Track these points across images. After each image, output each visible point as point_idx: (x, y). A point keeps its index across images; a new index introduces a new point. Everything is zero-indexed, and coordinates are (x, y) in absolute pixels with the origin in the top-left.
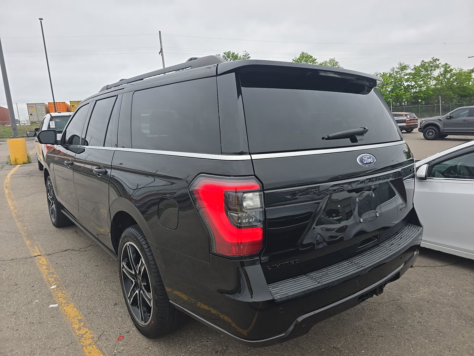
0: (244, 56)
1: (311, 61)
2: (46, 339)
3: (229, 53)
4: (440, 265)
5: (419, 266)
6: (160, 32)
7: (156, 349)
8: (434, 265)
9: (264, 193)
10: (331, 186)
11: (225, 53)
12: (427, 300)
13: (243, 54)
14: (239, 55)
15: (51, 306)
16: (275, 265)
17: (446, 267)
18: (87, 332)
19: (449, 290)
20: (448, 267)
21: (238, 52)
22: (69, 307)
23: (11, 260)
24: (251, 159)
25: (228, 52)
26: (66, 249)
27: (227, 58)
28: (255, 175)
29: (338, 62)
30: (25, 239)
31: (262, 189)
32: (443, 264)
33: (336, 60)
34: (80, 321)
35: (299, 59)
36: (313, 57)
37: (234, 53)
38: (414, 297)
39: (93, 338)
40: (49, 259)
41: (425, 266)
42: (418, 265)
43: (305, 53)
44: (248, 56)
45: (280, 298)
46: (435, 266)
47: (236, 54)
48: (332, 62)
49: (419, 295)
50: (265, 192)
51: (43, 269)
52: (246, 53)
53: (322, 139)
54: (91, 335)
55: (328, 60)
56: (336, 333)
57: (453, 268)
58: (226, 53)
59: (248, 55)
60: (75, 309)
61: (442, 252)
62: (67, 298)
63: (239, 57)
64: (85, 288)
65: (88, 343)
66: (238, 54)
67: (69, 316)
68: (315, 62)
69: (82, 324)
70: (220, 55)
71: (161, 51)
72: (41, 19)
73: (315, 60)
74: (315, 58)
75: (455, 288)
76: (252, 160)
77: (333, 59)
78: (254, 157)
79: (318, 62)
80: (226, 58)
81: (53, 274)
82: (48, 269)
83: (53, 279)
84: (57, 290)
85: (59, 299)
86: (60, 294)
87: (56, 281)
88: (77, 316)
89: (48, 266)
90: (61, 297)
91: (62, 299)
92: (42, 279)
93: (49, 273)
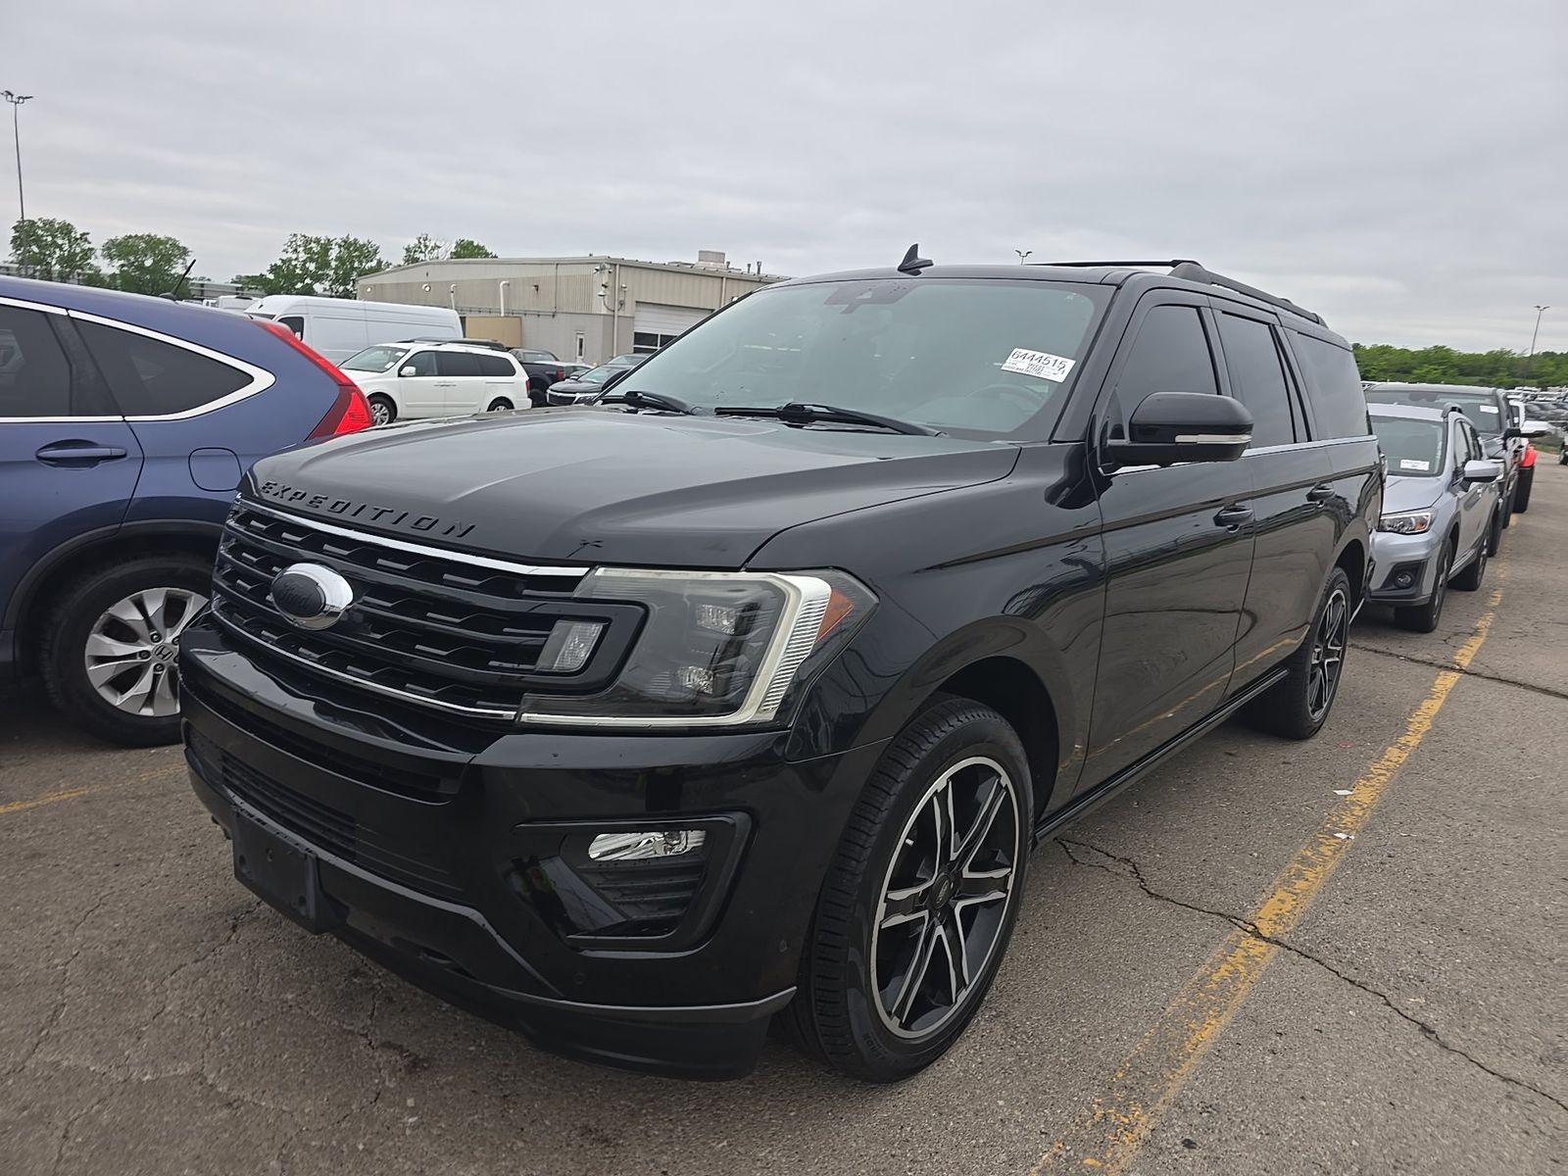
81: (1304, 860)
82: (1299, 875)
83: (1322, 849)
84: (1345, 828)
85: (1361, 814)
86: (1348, 819)
87: (1321, 843)
88: (1364, 785)
89: (1288, 883)
90: (1353, 815)
91: (1355, 813)
92: (1344, 865)
93: (1312, 865)
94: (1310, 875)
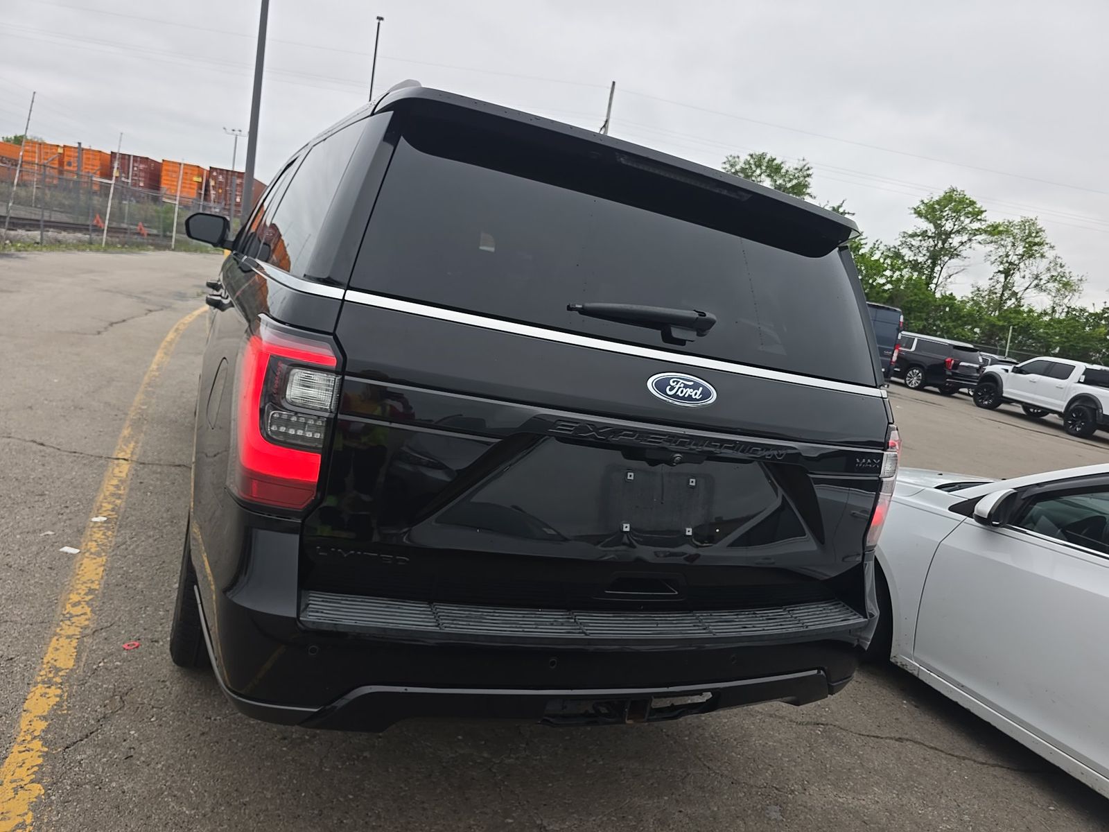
0: (796, 169)
1: (969, 213)
2: (7, 599)
3: (762, 157)
4: (980, 759)
5: (919, 743)
6: (614, 83)
7: (176, 689)
8: (963, 755)
9: (343, 379)
10: (535, 414)
11: (751, 156)
12: (865, 818)
13: (795, 166)
14: (785, 168)
15: (66, 549)
16: (339, 550)
17: (995, 770)
18: (85, 614)
19: (949, 820)
20: (998, 772)
21: (786, 159)
22: (94, 561)
23: (71, 452)
24: (341, 298)
25: (761, 153)
26: (181, 463)
27: (754, 169)
28: (334, 334)
29: (1043, 229)
30: (128, 423)
31: (340, 370)
32: (991, 761)
33: (1040, 224)
34: (91, 591)
35: (938, 202)
36: (978, 206)
37: (775, 159)
38: (841, 800)
39: (86, 627)
40: (136, 470)
41: (936, 749)
42: (919, 740)
43: (959, 191)
44: (809, 172)
45: (314, 623)
46: (964, 758)
47: (777, 162)
48: (1027, 227)
49: (856, 802)
50: (347, 378)
51: (109, 486)
52: (804, 163)
53: (568, 310)
54: (87, 623)
55: (1017, 220)
56: (570, 801)
57: (1011, 778)
58: (754, 156)
59: (808, 169)
60: (102, 568)
61: (994, 727)
62: (106, 546)
63: (783, 171)
64: (151, 540)
65: (70, 633)
66: (782, 163)
67: (78, 577)
68: (979, 218)
69: (88, 598)
70: (738, 157)
71: (604, 126)
72: (380, 19)
73: (982, 212)
74: (982, 209)
75: (970, 822)
76: (343, 300)
77: (1032, 220)
78: (352, 296)
79: (987, 219)
80: (753, 166)
81: (119, 497)
82: (117, 487)
83: (110, 507)
84: (99, 527)
85: (89, 543)
86: (98, 536)
87: (113, 511)
88: (93, 582)
89: (122, 481)
90: (96, 541)
91: (94, 543)
92: (92, 500)
93: (113, 495)
94: (112, 489)
